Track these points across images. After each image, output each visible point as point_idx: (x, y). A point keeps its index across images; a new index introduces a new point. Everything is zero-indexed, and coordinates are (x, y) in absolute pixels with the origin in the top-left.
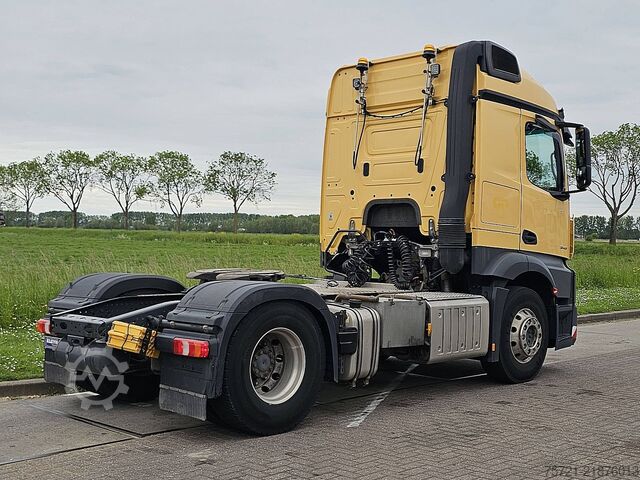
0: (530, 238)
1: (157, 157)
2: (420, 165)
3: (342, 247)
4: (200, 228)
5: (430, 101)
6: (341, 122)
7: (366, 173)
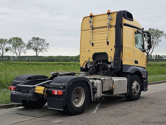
0: (136, 62)
1: (12, 39)
2: (108, 43)
3: (86, 66)
4: (24, 61)
5: (110, 26)
6: (85, 31)
7: (93, 45)
